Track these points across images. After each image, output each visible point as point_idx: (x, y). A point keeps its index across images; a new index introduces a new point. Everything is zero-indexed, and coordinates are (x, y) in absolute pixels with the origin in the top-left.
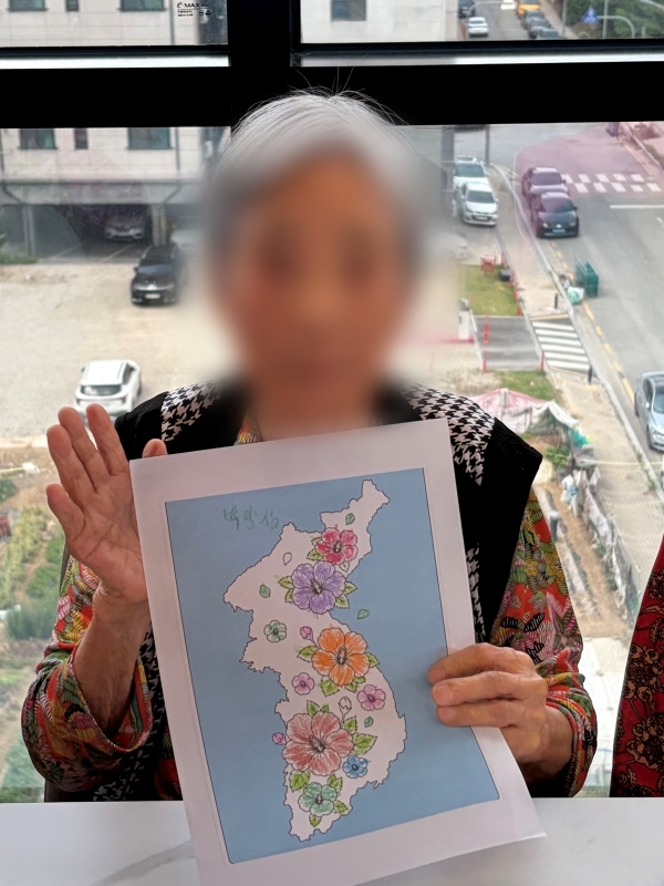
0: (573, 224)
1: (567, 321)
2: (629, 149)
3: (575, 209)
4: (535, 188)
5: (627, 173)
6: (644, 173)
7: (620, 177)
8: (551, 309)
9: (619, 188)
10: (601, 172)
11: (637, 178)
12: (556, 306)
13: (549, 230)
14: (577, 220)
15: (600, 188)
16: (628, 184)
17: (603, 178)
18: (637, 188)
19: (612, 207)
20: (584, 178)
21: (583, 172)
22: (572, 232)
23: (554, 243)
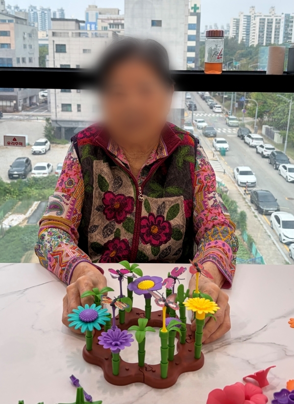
1: (217, 161)
5: (232, 129)
8: (212, 157)
9: (230, 132)
11: (234, 130)
12: (213, 157)
15: (224, 132)
16: (232, 131)
17: (225, 129)
18: (234, 132)
20: (219, 129)
21: (219, 128)
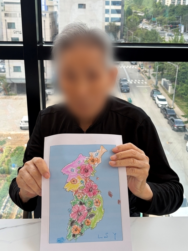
0: (128, 90)
2: (142, 75)
3: (129, 87)
4: (122, 82)
5: (141, 80)
6: (144, 80)
7: (139, 81)
9: (139, 83)
10: (135, 79)
11: (143, 81)
13: (123, 91)
14: (129, 89)
15: (135, 83)
16: (140, 82)
17: (136, 81)
18: (142, 83)
19: (137, 86)
20: (132, 80)
22: (128, 91)
23: (124, 94)
